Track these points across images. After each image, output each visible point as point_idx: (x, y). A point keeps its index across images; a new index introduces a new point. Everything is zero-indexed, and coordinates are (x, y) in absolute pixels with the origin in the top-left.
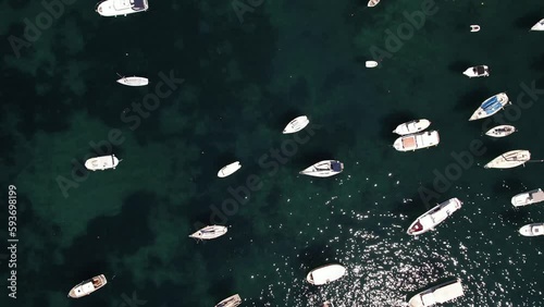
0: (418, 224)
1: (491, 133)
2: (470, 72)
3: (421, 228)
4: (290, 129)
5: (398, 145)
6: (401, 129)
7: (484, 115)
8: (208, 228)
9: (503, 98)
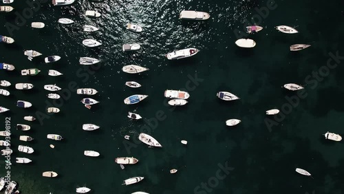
0: (191, 53)
1: (138, 85)
2: (138, 117)
3: (191, 51)
4: (237, 122)
5: (187, 95)
6: (184, 103)
7: (140, 96)
8: (293, 89)
9: (127, 101)
